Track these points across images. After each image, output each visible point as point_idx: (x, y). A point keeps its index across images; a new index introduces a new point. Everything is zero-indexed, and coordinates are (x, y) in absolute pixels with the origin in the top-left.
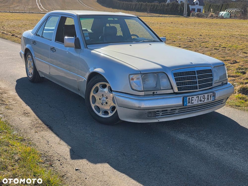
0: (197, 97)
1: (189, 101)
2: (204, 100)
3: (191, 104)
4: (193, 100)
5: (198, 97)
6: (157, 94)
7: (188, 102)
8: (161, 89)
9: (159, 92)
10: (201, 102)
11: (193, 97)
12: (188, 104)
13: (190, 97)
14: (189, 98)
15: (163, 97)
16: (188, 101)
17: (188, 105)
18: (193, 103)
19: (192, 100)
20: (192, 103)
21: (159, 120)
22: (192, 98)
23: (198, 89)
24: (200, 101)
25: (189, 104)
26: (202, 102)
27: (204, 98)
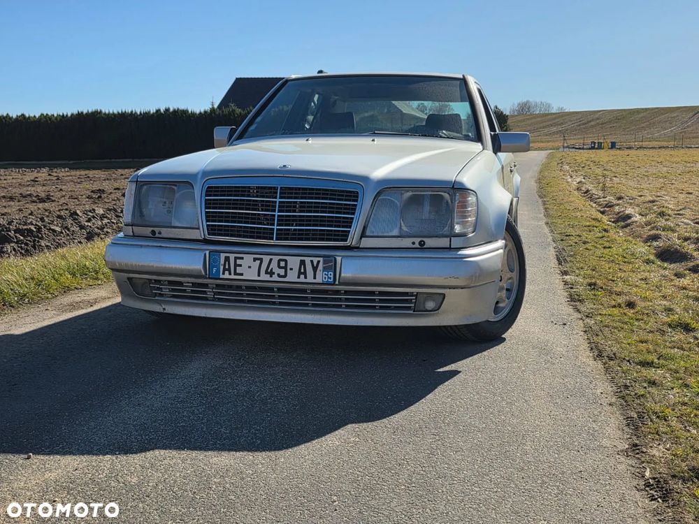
0: (255, 260)
1: (227, 267)
2: (283, 274)
3: (233, 277)
4: (240, 266)
5: (261, 260)
6: (160, 236)
7: (222, 268)
8: (171, 223)
9: (166, 232)
10: (271, 276)
11: (242, 258)
12: (223, 274)
13: (232, 257)
14: (227, 259)
15: (159, 245)
16: (225, 265)
17: (222, 276)
18: (242, 274)
19: (236, 265)
20: (236, 274)
21: (164, 309)
22: (236, 258)
23: (273, 240)
24: (267, 272)
25: (227, 275)
26: (275, 278)
27: (285, 268)
